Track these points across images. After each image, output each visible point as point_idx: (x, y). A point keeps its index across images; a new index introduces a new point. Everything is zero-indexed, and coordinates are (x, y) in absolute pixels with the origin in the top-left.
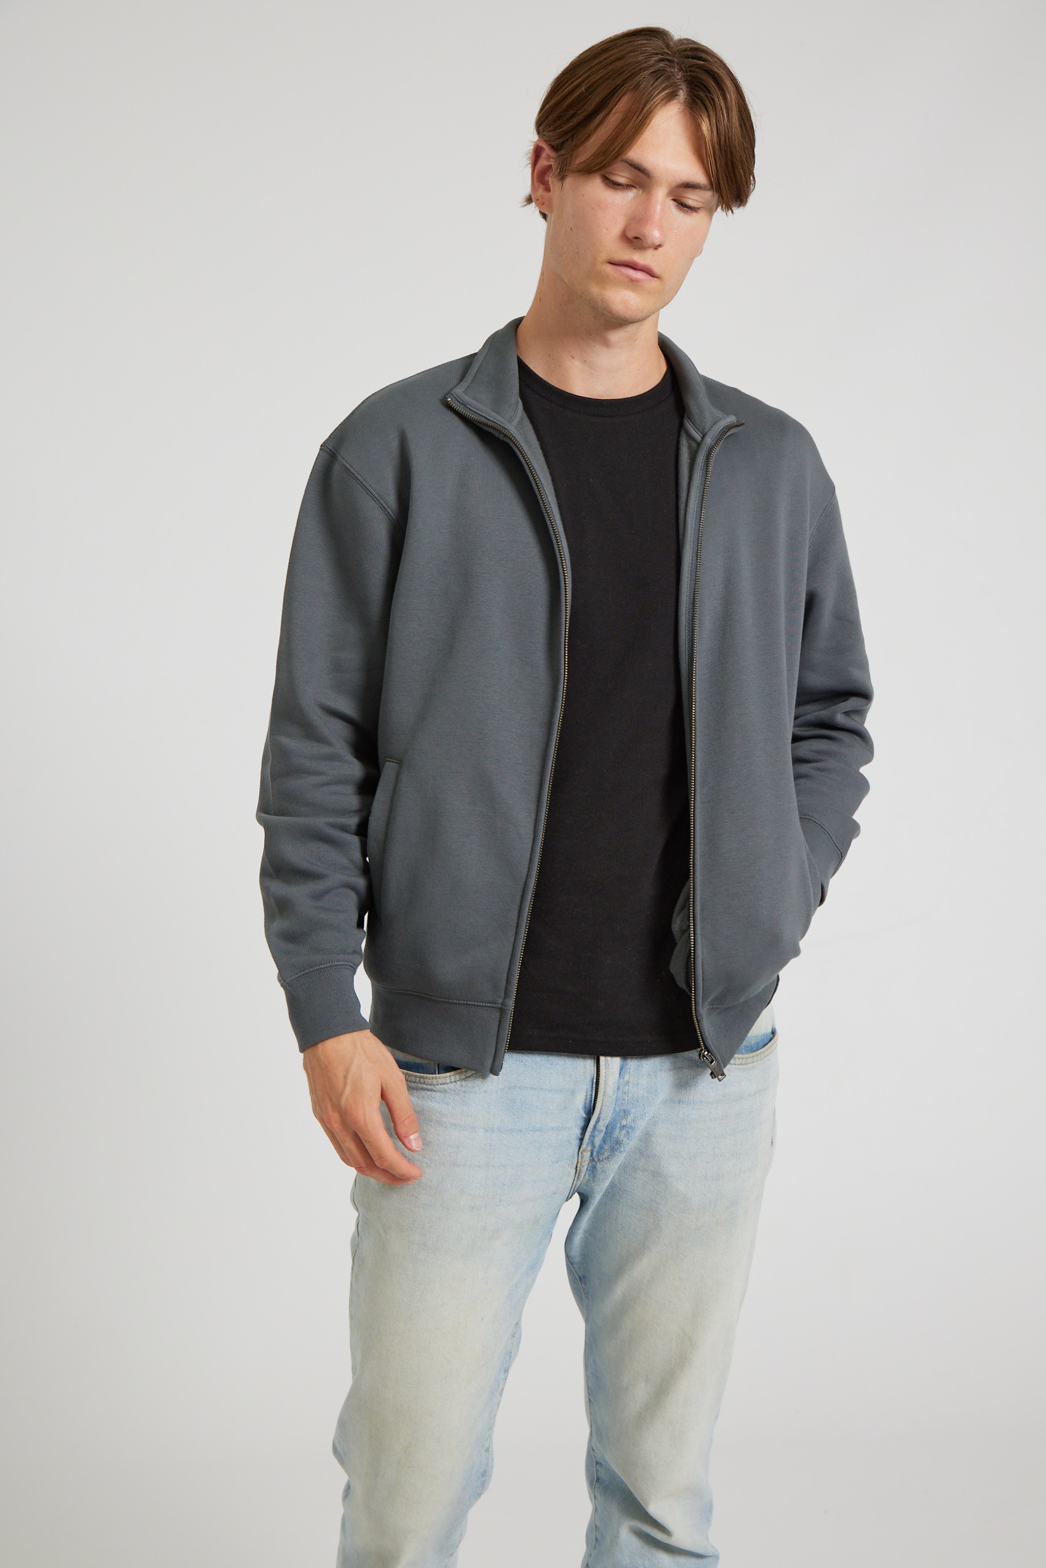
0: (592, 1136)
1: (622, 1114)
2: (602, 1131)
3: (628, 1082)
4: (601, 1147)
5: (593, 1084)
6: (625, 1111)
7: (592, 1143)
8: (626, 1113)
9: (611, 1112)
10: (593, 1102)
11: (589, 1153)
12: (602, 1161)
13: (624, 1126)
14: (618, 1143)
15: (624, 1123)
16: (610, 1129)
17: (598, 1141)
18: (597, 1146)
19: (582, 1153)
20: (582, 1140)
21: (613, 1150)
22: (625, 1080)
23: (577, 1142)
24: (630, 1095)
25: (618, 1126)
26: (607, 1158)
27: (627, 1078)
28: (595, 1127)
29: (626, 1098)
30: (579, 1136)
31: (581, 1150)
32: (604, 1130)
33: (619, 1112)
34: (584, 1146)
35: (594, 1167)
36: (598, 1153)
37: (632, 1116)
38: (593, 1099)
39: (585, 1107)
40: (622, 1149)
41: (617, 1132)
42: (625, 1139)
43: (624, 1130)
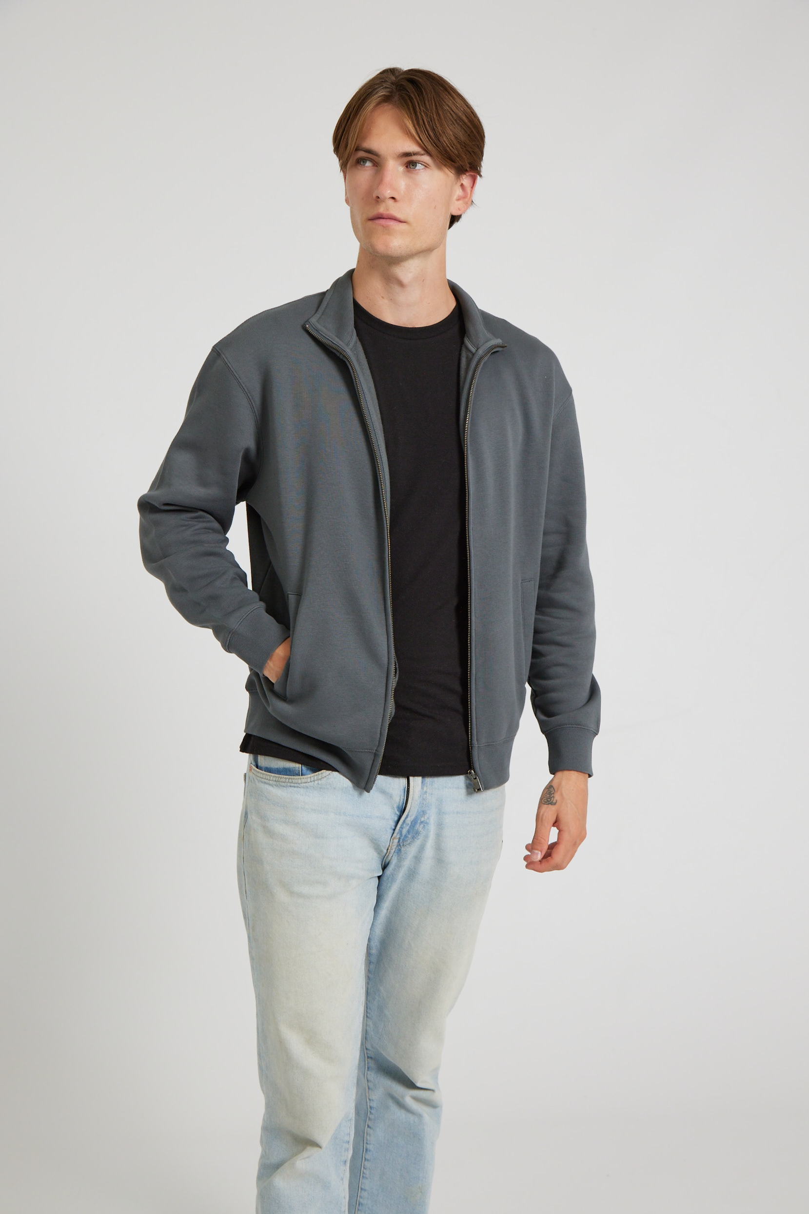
0: (402, 828)
1: (422, 814)
2: (408, 825)
3: (426, 792)
4: (406, 836)
5: (405, 792)
6: (423, 811)
7: (401, 832)
8: (424, 813)
9: (416, 811)
10: (404, 804)
11: (398, 840)
12: (406, 846)
13: (422, 822)
14: (418, 833)
15: (423, 819)
16: (414, 823)
17: (404, 831)
18: (403, 835)
19: (393, 840)
20: (394, 830)
21: (413, 838)
22: (424, 791)
23: (390, 831)
25: (419, 822)
26: (408, 844)
27: (425, 789)
28: (404, 821)
29: (425, 803)
30: (393, 828)
31: (393, 837)
32: (410, 824)
33: (420, 813)
34: (395, 835)
35: (400, 850)
36: (404, 840)
37: (428, 814)
38: (405, 802)
39: (398, 807)
40: (419, 837)
41: (418, 826)
42: (422, 830)
43: (422, 825)
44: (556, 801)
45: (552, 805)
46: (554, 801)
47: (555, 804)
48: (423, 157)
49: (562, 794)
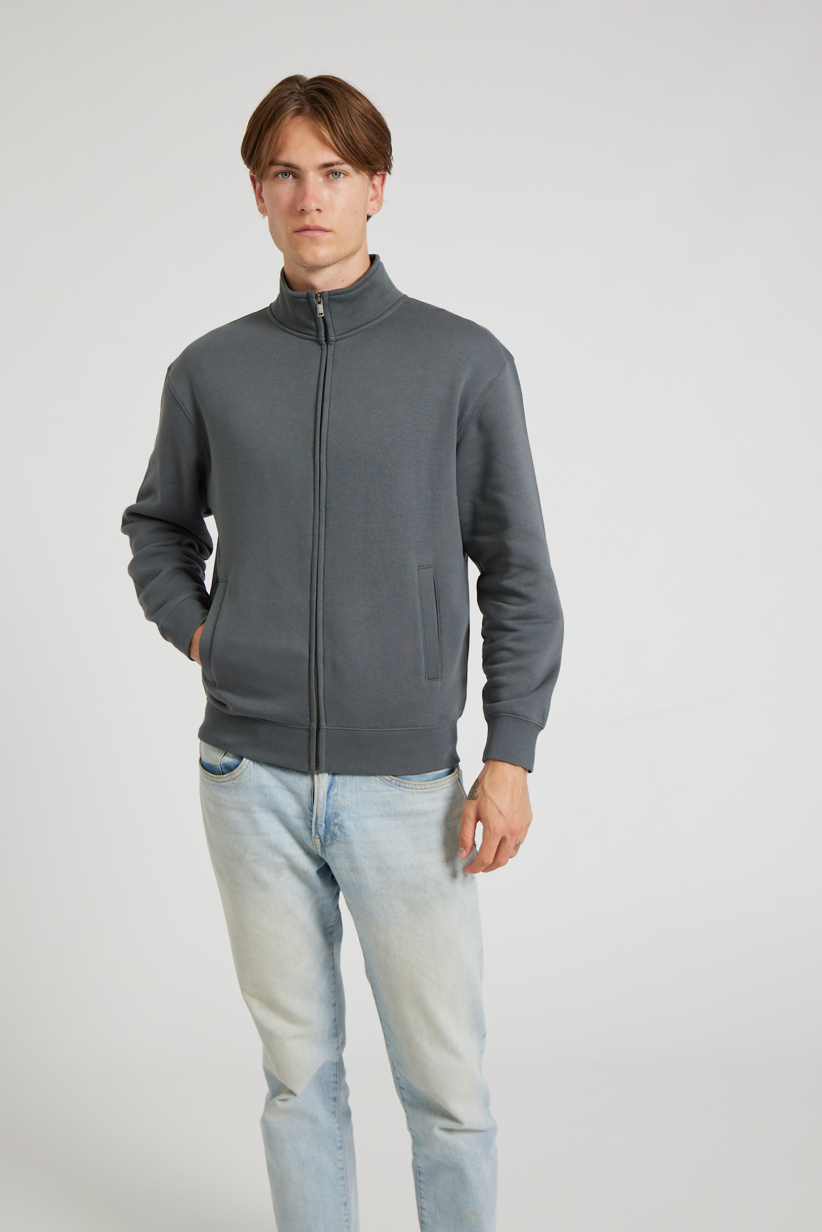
1: (334, 815)
2: (322, 825)
3: (337, 794)
4: (324, 837)
6: (336, 813)
8: (337, 815)
9: (326, 812)
11: (319, 839)
13: (336, 824)
14: (334, 834)
15: (336, 821)
16: (327, 823)
24: (339, 803)
25: (332, 823)
27: (336, 791)
32: (324, 825)
33: (331, 813)
37: (341, 817)
39: (309, 808)
41: (332, 827)
42: (338, 832)
43: (337, 827)
44: (478, 795)
45: (473, 799)
46: (476, 796)
47: (476, 799)
48: (342, 166)
49: (483, 788)
